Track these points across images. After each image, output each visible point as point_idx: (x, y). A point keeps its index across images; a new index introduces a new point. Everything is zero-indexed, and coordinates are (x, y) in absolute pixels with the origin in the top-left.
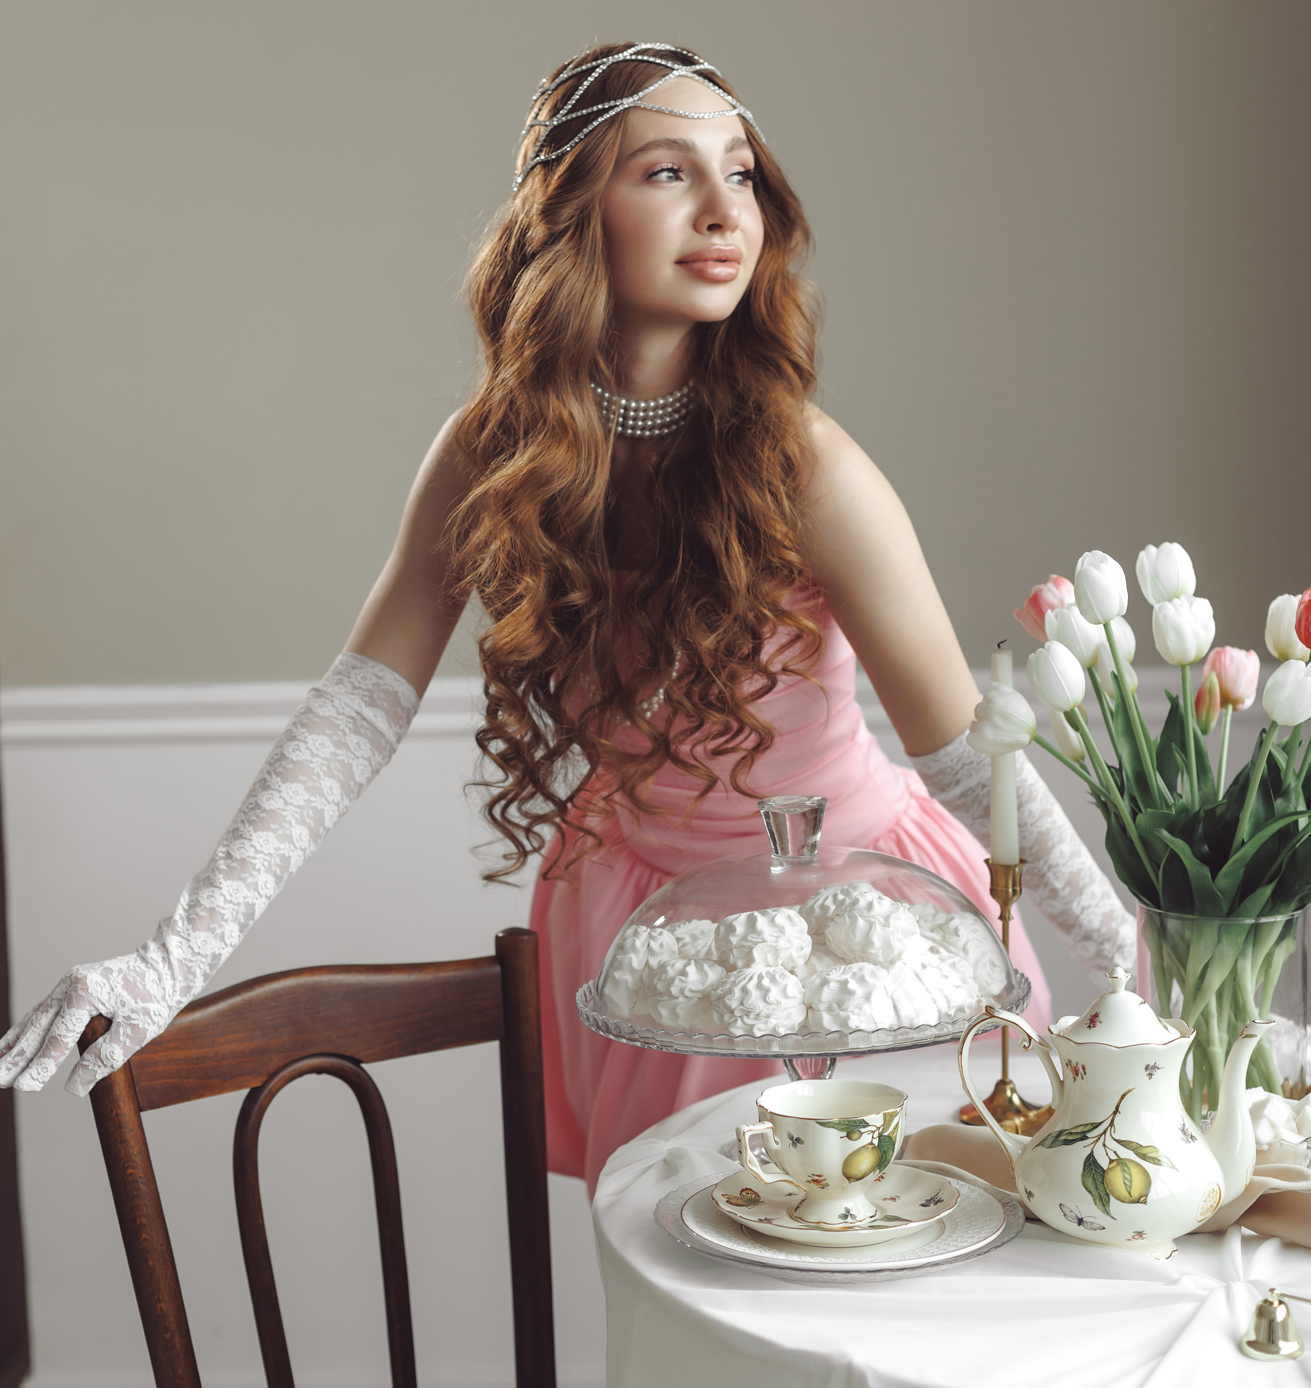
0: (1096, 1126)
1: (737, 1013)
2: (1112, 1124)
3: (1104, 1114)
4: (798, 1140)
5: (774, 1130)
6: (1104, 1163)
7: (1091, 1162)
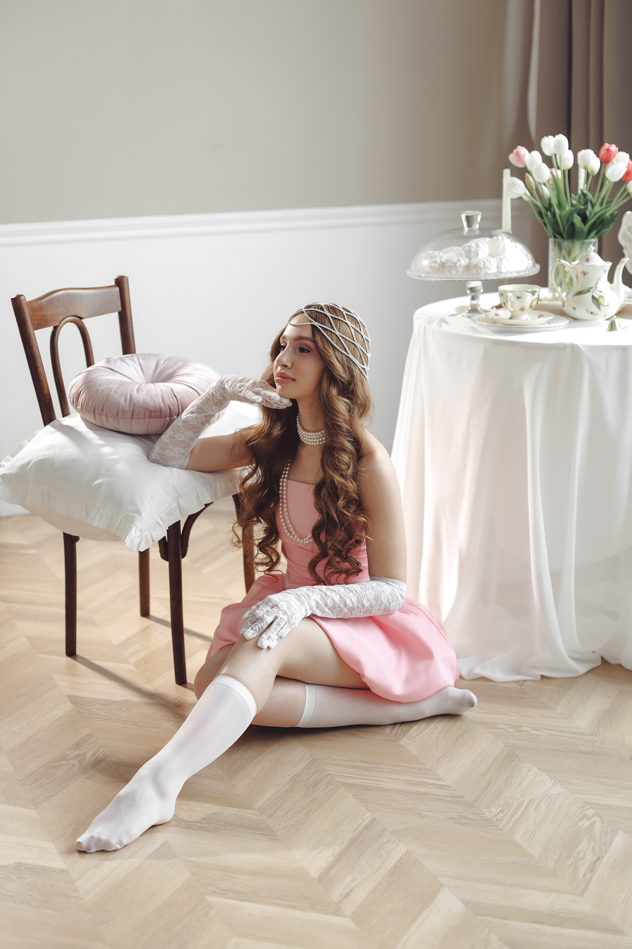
0: (591, 288)
1: (483, 269)
2: (596, 287)
3: (593, 285)
4: (520, 297)
5: (513, 294)
6: (597, 297)
7: (593, 297)
